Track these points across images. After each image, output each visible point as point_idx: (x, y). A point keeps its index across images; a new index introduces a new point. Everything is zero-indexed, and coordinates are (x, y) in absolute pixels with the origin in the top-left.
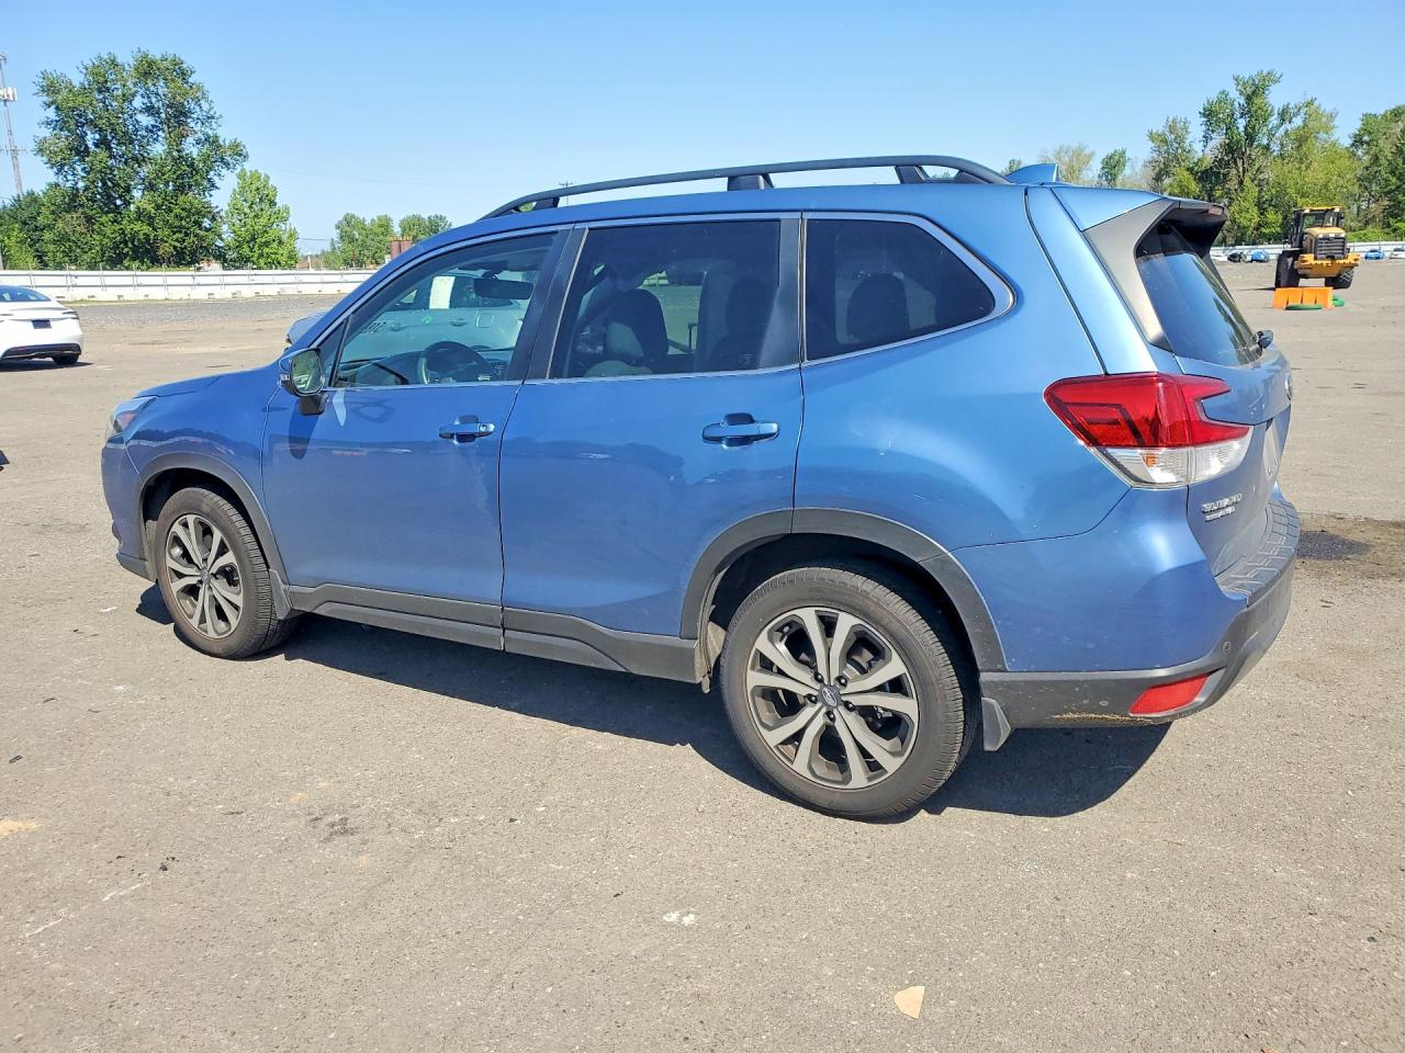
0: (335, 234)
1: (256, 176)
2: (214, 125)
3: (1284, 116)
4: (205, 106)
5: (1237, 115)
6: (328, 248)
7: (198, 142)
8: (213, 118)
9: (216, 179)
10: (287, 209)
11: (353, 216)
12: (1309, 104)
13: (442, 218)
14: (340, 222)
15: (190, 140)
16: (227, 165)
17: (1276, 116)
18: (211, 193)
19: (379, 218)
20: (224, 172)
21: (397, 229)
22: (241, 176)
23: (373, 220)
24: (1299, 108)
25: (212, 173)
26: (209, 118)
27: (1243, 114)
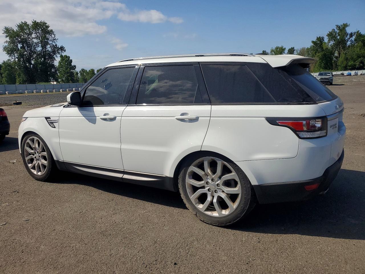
1: (66, 57)
2: (55, 42)
3: (351, 35)
4: (53, 36)
5: (337, 35)
7: (51, 47)
10: (75, 66)
11: (84, 69)
12: (358, 32)
14: (80, 71)
15: (49, 46)
16: (59, 53)
17: (349, 36)
18: (54, 61)
19: (91, 69)
20: (57, 55)
21: (96, 72)
22: (61, 56)
23: (89, 70)
24: (355, 33)
25: (55, 56)
26: (54, 40)
27: (339, 35)
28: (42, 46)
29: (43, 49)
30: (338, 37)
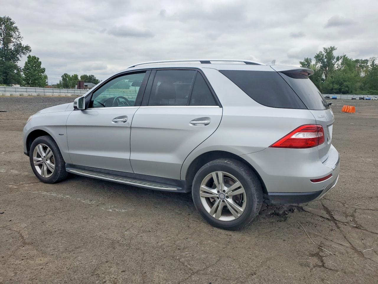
0: (61, 79)
1: (34, 58)
2: (20, 40)
3: (338, 59)
4: (17, 33)
5: (324, 58)
6: (59, 83)
7: (14, 45)
8: (20, 37)
9: (19, 57)
10: (44, 69)
11: (67, 74)
12: (344, 56)
13: (93, 76)
14: (63, 76)
15: (12, 44)
16: (24, 53)
17: (335, 59)
18: (17, 62)
19: (74, 75)
20: (22, 55)
21: (79, 78)
22: (29, 57)
23: (72, 76)
24: (341, 57)
25: (18, 55)
26: (18, 37)
27: (326, 58)
28: (4, 44)
29: (4, 47)
30: (325, 60)
